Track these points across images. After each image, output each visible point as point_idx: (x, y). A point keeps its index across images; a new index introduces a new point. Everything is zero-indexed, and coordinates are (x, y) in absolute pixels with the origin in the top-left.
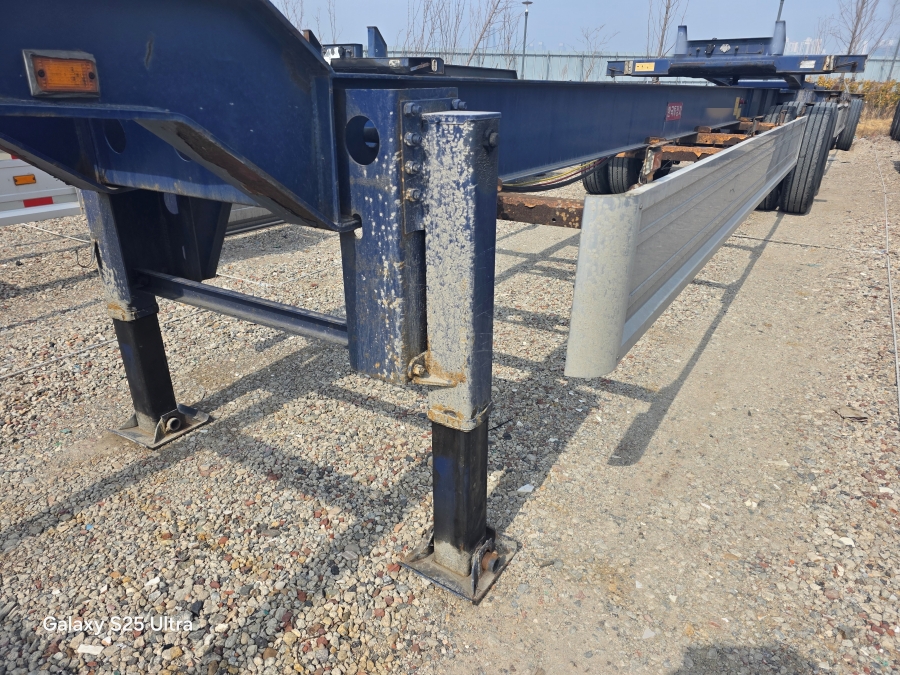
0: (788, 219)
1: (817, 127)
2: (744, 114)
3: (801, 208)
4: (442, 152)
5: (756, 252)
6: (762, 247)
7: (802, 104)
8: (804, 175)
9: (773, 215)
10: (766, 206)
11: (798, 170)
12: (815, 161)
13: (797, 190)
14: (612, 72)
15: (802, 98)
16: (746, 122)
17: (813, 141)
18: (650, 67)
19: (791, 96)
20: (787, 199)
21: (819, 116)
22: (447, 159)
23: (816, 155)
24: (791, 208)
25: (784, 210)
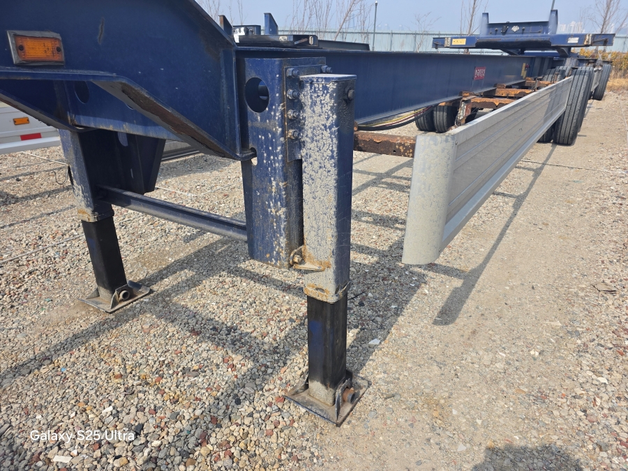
0: (560, 148)
1: (579, 84)
2: (529, 75)
3: (568, 141)
4: (314, 104)
5: (537, 172)
6: (541, 168)
7: (569, 68)
8: (571, 118)
9: (549, 146)
10: (544, 140)
11: (567, 114)
12: (578, 108)
13: (566, 128)
14: (436, 46)
15: (569, 64)
16: (530, 81)
17: (577, 94)
18: (463, 42)
19: (561, 63)
20: (559, 135)
21: (581, 77)
22: (318, 109)
23: (579, 104)
24: (561, 141)
25: (557, 143)
